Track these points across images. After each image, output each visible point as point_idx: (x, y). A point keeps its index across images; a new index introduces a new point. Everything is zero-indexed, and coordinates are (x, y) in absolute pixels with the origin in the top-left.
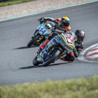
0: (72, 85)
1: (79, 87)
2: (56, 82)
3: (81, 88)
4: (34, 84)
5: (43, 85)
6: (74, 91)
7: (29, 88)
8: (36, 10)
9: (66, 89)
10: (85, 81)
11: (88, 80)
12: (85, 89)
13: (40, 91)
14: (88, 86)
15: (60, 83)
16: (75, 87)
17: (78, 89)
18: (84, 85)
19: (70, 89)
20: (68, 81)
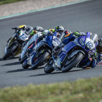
0: (54, 88)
1: (62, 91)
2: (39, 86)
3: (64, 92)
4: (15, 88)
6: (57, 95)
7: (10, 92)
8: (18, 12)
9: (49, 93)
10: (68, 84)
11: (71, 83)
12: (68, 93)
13: (21, 95)
14: (71, 90)
15: (42, 87)
16: (57, 91)
17: (61, 93)
18: (67, 89)
19: (52, 93)
20: (51, 85)
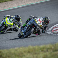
0: (43, 48)
1: (48, 49)
2: (34, 47)
3: (49, 50)
4: (21, 48)
5: (27, 49)
6: (45, 52)
7: (18, 51)
8: (22, 4)
9: (40, 51)
10: (51, 46)
11: (53, 45)
12: (51, 51)
13: (25, 52)
14: (53, 49)
15: (36, 47)
16: (45, 50)
17: (47, 51)
18: (51, 48)
19: (42, 51)
20: (41, 46)
